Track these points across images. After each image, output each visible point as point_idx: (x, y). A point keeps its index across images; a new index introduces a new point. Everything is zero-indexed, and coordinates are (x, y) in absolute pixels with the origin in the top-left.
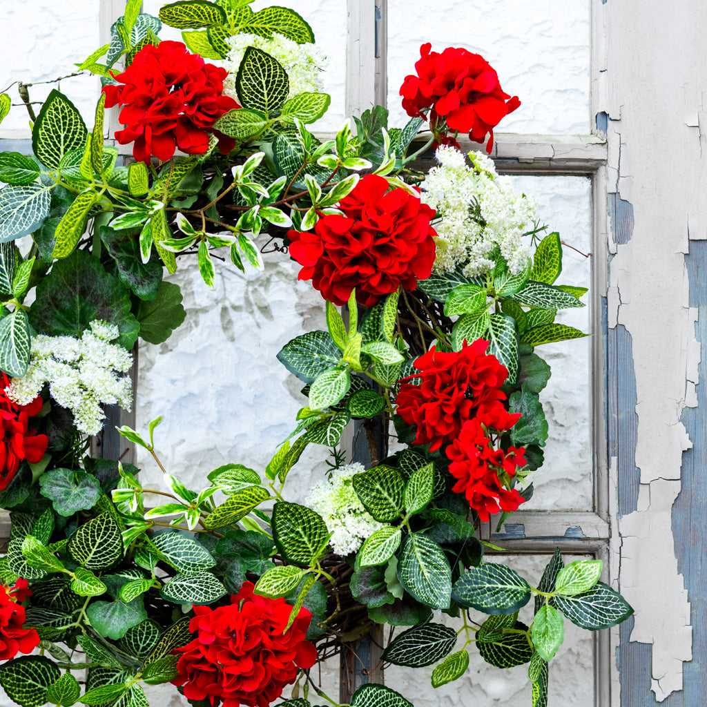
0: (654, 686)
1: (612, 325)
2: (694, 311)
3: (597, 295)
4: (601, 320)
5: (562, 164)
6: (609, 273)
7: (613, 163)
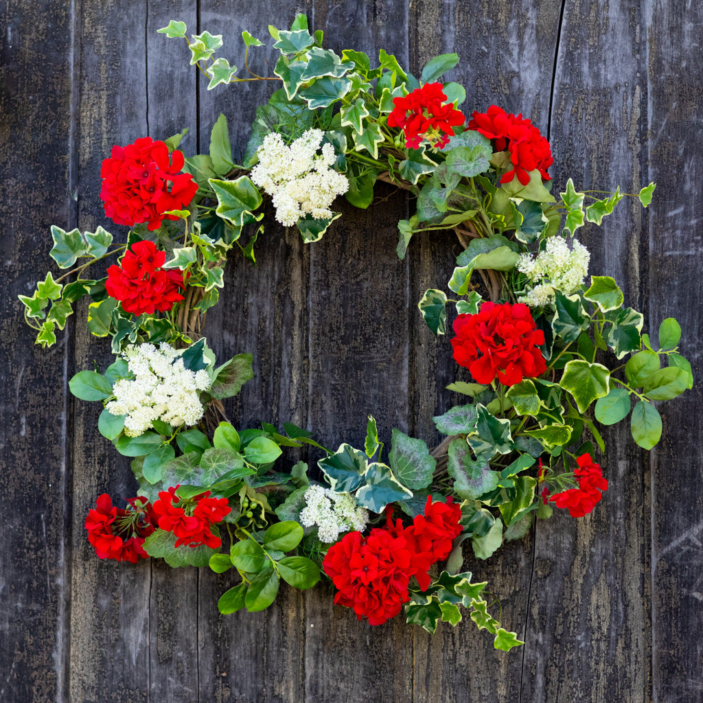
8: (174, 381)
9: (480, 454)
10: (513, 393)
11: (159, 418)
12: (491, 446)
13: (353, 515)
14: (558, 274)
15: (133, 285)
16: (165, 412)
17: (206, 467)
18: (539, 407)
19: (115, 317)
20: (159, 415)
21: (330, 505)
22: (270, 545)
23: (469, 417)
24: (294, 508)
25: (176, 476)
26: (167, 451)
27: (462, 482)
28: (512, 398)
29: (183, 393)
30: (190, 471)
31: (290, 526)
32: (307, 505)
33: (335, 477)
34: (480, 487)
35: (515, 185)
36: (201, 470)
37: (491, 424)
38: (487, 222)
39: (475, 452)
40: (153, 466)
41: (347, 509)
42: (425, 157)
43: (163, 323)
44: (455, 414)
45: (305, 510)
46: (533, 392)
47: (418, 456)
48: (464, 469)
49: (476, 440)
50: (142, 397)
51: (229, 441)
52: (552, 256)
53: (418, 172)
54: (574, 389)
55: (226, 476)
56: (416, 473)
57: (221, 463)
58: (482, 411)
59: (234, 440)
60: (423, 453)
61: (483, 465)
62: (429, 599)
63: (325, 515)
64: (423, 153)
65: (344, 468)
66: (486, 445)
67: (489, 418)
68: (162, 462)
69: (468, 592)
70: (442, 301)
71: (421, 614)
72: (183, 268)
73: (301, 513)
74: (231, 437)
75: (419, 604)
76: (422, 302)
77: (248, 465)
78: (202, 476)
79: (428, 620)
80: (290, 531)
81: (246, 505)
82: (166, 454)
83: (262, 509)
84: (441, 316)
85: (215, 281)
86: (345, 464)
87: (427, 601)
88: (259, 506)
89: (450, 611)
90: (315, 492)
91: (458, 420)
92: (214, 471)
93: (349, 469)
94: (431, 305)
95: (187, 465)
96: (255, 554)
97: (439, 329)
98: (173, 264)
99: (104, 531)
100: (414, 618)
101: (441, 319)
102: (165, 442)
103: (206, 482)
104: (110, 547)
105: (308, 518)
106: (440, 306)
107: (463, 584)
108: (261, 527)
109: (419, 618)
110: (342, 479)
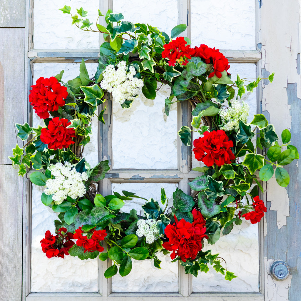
0: (278, 224)
1: (263, 110)
2: (289, 106)
3: (259, 101)
4: (260, 109)
5: (247, 59)
6: (262, 94)
7: (263, 59)
8: (72, 178)
9: (210, 197)
10: (223, 170)
12: (215, 193)
14: (237, 116)
16: (70, 192)
17: (93, 215)
18: (235, 175)
20: (67, 193)
21: (148, 227)
22: (124, 246)
23: (204, 181)
25: (80, 221)
26: (75, 210)
27: (205, 210)
28: (223, 172)
29: (77, 183)
30: (86, 217)
31: (132, 237)
32: (138, 228)
34: (213, 212)
35: (215, 78)
36: (91, 216)
37: (214, 184)
38: (203, 96)
39: (208, 197)
40: (69, 217)
42: (174, 70)
44: (198, 180)
45: (138, 230)
46: (232, 169)
48: (205, 205)
49: (209, 191)
50: (59, 186)
51: (101, 202)
52: (234, 109)
53: (172, 76)
54: (248, 165)
55: (102, 219)
57: (100, 213)
58: (210, 179)
59: (103, 201)
61: (213, 202)
62: (194, 263)
63: (147, 232)
64: (173, 68)
66: (213, 193)
67: (213, 181)
68: (73, 215)
69: (211, 258)
70: (189, 131)
71: (191, 269)
72: (76, 128)
73: (137, 231)
74: (102, 200)
75: (190, 265)
76: (179, 131)
77: (111, 211)
78: (91, 219)
79: (194, 272)
80: (132, 239)
81: (112, 230)
82: (74, 211)
83: (119, 231)
84: (189, 137)
85: (89, 132)
86: (152, 207)
87: (193, 264)
88: (117, 230)
89: (204, 267)
90: (141, 222)
91: (199, 183)
92: (97, 217)
93: (154, 209)
94: (183, 133)
95: (84, 215)
96: (118, 252)
97: (187, 144)
98: (71, 126)
99: (50, 247)
100: (188, 271)
101: (189, 139)
102: (73, 206)
103: (93, 222)
104: (54, 254)
105: (140, 233)
106: (187, 133)
107: (209, 255)
108: (119, 239)
109: (191, 271)
110: (151, 213)
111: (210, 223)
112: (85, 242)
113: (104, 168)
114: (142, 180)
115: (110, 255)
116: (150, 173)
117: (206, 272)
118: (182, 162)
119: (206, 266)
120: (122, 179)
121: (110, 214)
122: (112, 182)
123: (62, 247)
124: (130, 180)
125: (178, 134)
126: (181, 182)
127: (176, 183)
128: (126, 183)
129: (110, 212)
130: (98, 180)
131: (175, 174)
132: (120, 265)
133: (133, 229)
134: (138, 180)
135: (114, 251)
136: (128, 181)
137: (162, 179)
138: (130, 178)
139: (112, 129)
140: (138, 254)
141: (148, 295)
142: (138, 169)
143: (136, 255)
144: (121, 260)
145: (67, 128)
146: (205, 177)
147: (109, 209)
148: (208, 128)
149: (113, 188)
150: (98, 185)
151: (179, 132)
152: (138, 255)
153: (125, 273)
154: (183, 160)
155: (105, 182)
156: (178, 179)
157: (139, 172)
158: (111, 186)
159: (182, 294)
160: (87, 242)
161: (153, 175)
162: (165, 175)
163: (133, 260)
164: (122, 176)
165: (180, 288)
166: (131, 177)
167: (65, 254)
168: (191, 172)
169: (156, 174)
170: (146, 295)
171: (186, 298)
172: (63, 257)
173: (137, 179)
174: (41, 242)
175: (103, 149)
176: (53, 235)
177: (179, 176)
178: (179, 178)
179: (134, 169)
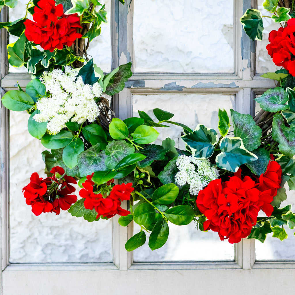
9: (291, 122)
11: (70, 119)
13: (211, 173)
15: (44, 32)
16: (74, 116)
17: (108, 154)
19: (29, 47)
20: (70, 118)
21: (194, 169)
22: (157, 201)
23: (280, 96)
24: (170, 173)
25: (87, 161)
26: (78, 143)
27: (284, 145)
29: (85, 101)
30: (96, 156)
31: (169, 187)
32: (178, 171)
33: (195, 148)
36: (104, 155)
39: (287, 121)
40: (70, 155)
41: (206, 169)
43: (64, 51)
44: (269, 94)
45: (178, 174)
47: (248, 127)
48: (283, 136)
49: (288, 112)
51: (121, 131)
55: (123, 160)
56: (249, 139)
57: (119, 150)
58: (290, 92)
59: (124, 130)
60: (252, 124)
62: (263, 224)
63: (192, 176)
65: (200, 140)
68: (76, 152)
69: (291, 219)
70: (259, 17)
71: (256, 232)
72: (81, 13)
73: (175, 176)
74: (121, 128)
75: (256, 227)
76: (243, 17)
77: (137, 146)
78: (105, 160)
79: (260, 236)
80: (170, 190)
81: (138, 176)
82: (78, 145)
83: (148, 175)
84: (259, 27)
85: (102, 20)
86: (200, 138)
87: (261, 225)
88: (146, 175)
89: (279, 231)
90: (183, 160)
91: (273, 99)
92: (114, 156)
93: (205, 142)
94: (249, 19)
95: (93, 153)
96: (149, 211)
97: (256, 37)
98: (72, 11)
99: (38, 199)
100: (252, 235)
101: (259, 30)
102: (75, 136)
103: (109, 164)
104: (44, 208)
105: (181, 180)
106: (256, 20)
107: (288, 214)
108: (147, 187)
109: (255, 235)
110: (200, 149)
111: (288, 162)
112: (99, 204)
113: (125, 74)
114: (180, 90)
115: (136, 218)
116: (193, 80)
117: (281, 239)
118: (243, 63)
119: (282, 230)
120: (149, 88)
121: (135, 152)
122: (133, 93)
123: (57, 197)
124: (162, 91)
125: (241, 20)
126: (240, 94)
127: (231, 94)
128: (155, 95)
129: (135, 148)
130: (113, 93)
131: (231, 82)
132: (151, 232)
133: (171, 171)
134: (174, 91)
135: (142, 211)
136: (158, 92)
137: (211, 89)
138: (162, 88)
139: (133, 11)
140: (179, 216)
141: (189, 267)
142: (174, 74)
143: (175, 217)
144: (153, 224)
145: (66, 13)
146: (282, 90)
147: (133, 143)
148: (288, 12)
149: (135, 103)
150: (112, 98)
151: (243, 19)
152: (178, 218)
153: (156, 244)
154: (244, 60)
155: (124, 94)
156: (236, 89)
157: (175, 77)
158: (132, 99)
159: (241, 265)
160: (102, 204)
161: (197, 82)
162: (216, 83)
163: (170, 224)
164: (149, 84)
165: (238, 255)
166: (163, 86)
167: (61, 209)
168: (255, 78)
169: (202, 81)
170: (185, 267)
171: (247, 272)
172: (58, 213)
173: (172, 89)
174: (24, 189)
175: (120, 43)
176: (42, 178)
177: (238, 84)
178: (238, 87)
179: (167, 73)
